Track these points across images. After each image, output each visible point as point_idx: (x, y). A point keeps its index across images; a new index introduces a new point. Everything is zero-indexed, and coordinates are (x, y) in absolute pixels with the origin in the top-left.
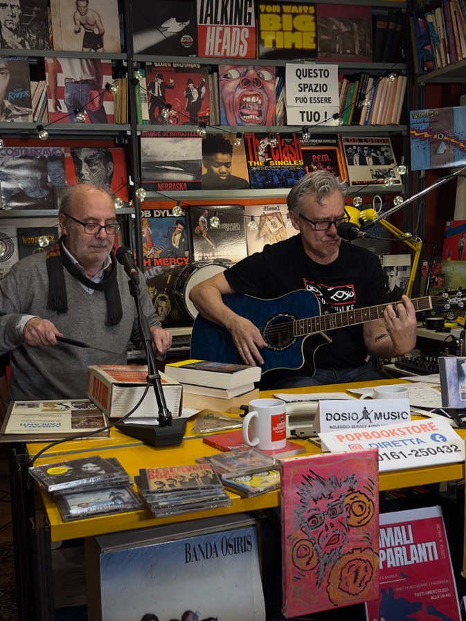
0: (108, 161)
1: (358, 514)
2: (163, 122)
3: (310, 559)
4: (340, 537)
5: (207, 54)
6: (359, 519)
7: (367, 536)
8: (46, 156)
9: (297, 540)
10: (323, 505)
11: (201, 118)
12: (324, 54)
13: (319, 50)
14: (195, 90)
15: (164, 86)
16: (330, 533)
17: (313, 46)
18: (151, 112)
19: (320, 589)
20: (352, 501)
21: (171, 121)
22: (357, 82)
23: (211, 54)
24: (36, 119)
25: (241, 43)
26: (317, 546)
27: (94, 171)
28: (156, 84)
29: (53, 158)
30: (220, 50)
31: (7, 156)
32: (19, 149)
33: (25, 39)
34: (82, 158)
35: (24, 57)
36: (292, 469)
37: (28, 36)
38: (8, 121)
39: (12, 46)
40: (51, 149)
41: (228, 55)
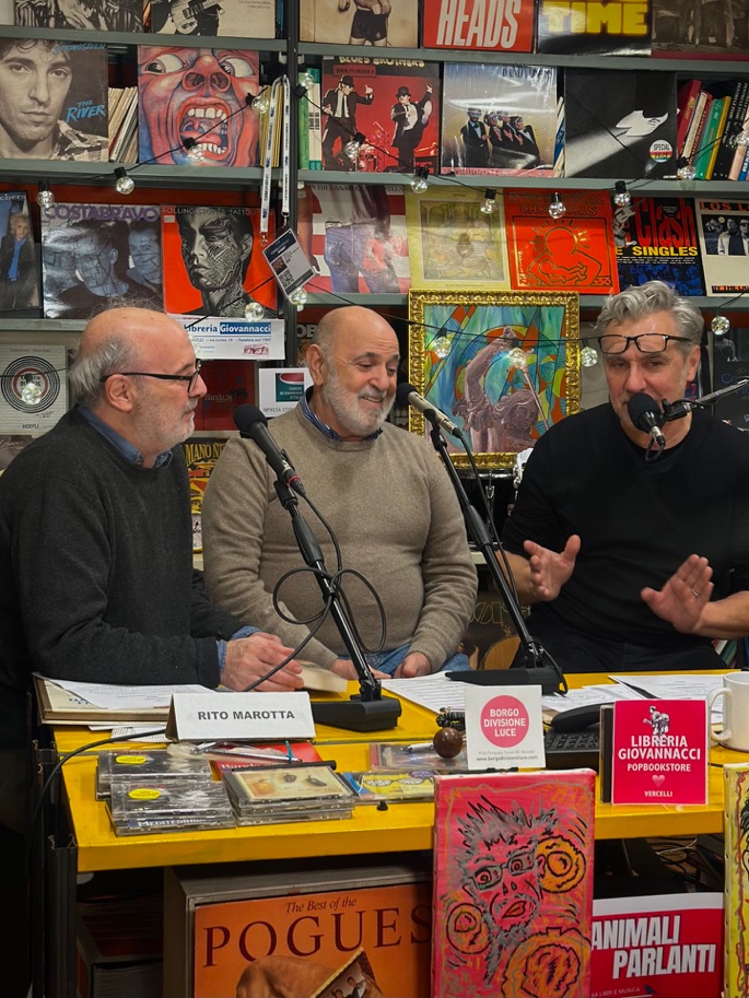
0: (242, 235)
1: (558, 873)
2: (348, 166)
3: (476, 936)
4: (527, 907)
5: (439, 42)
6: (560, 880)
7: (571, 908)
8: (129, 221)
9: (456, 904)
10: (499, 852)
11: (419, 159)
12: (663, 44)
13: (654, 36)
14: (412, 108)
15: (353, 100)
16: (511, 897)
17: (643, 30)
18: (327, 145)
19: (490, 987)
20: (549, 851)
21: (362, 164)
22: (728, 99)
23: (448, 43)
24: (114, 157)
25: (505, 23)
26: (488, 917)
27: (215, 250)
28: (340, 95)
29: (141, 225)
30: (464, 36)
31: (57, 219)
32: (80, 208)
33: (99, 11)
34: (196, 226)
35: (99, 43)
36: (452, 792)
37: (105, 6)
38: (63, 158)
39: (74, 24)
40: (138, 208)
41: (479, 44)
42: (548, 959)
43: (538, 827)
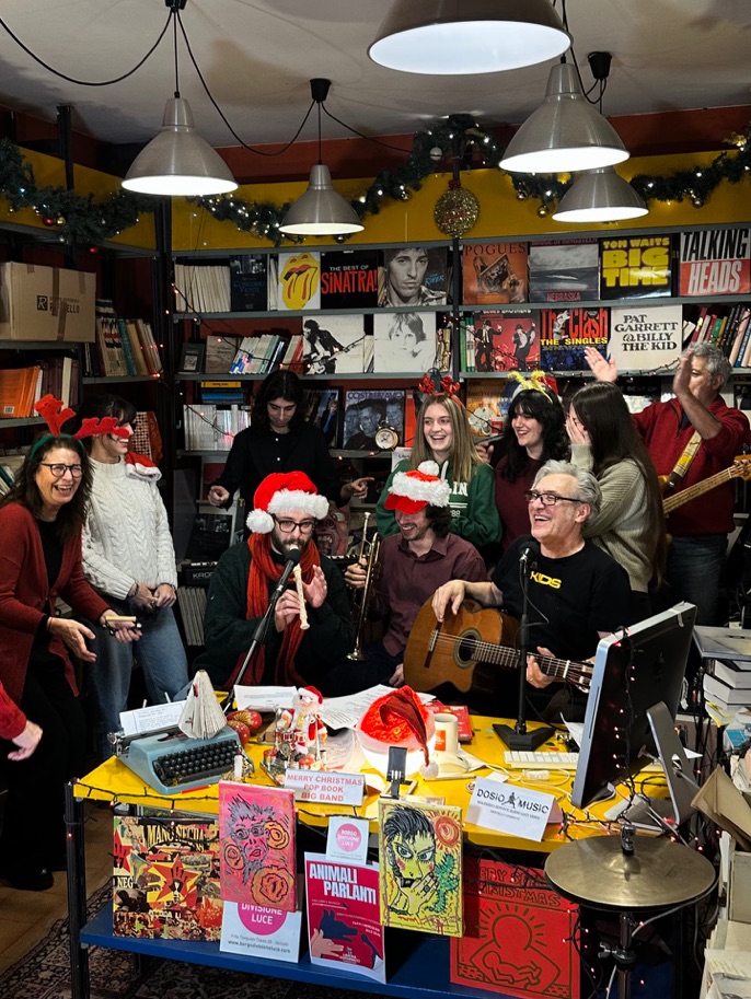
14: (524, 335)
15: (492, 333)
17: (664, 282)
18: (478, 358)
22: (725, 318)
28: (484, 331)
42: (273, 880)
43: (265, 815)
